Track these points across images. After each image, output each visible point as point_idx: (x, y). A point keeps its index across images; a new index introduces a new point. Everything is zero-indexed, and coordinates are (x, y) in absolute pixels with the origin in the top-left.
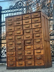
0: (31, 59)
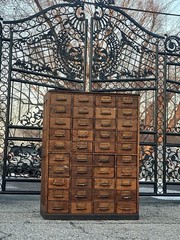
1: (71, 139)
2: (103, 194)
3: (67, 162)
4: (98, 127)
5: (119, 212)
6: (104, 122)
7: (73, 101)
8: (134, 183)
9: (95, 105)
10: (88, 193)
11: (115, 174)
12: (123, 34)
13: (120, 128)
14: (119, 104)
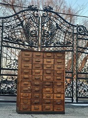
0: (49, 103)
1: (32, 74)
2: (47, 101)
3: (30, 85)
4: (45, 68)
5: (55, 110)
6: (48, 66)
7: (33, 55)
8: (62, 96)
9: (43, 58)
10: (40, 101)
11: (53, 91)
12: (57, 24)
13: (56, 69)
14: (55, 57)
